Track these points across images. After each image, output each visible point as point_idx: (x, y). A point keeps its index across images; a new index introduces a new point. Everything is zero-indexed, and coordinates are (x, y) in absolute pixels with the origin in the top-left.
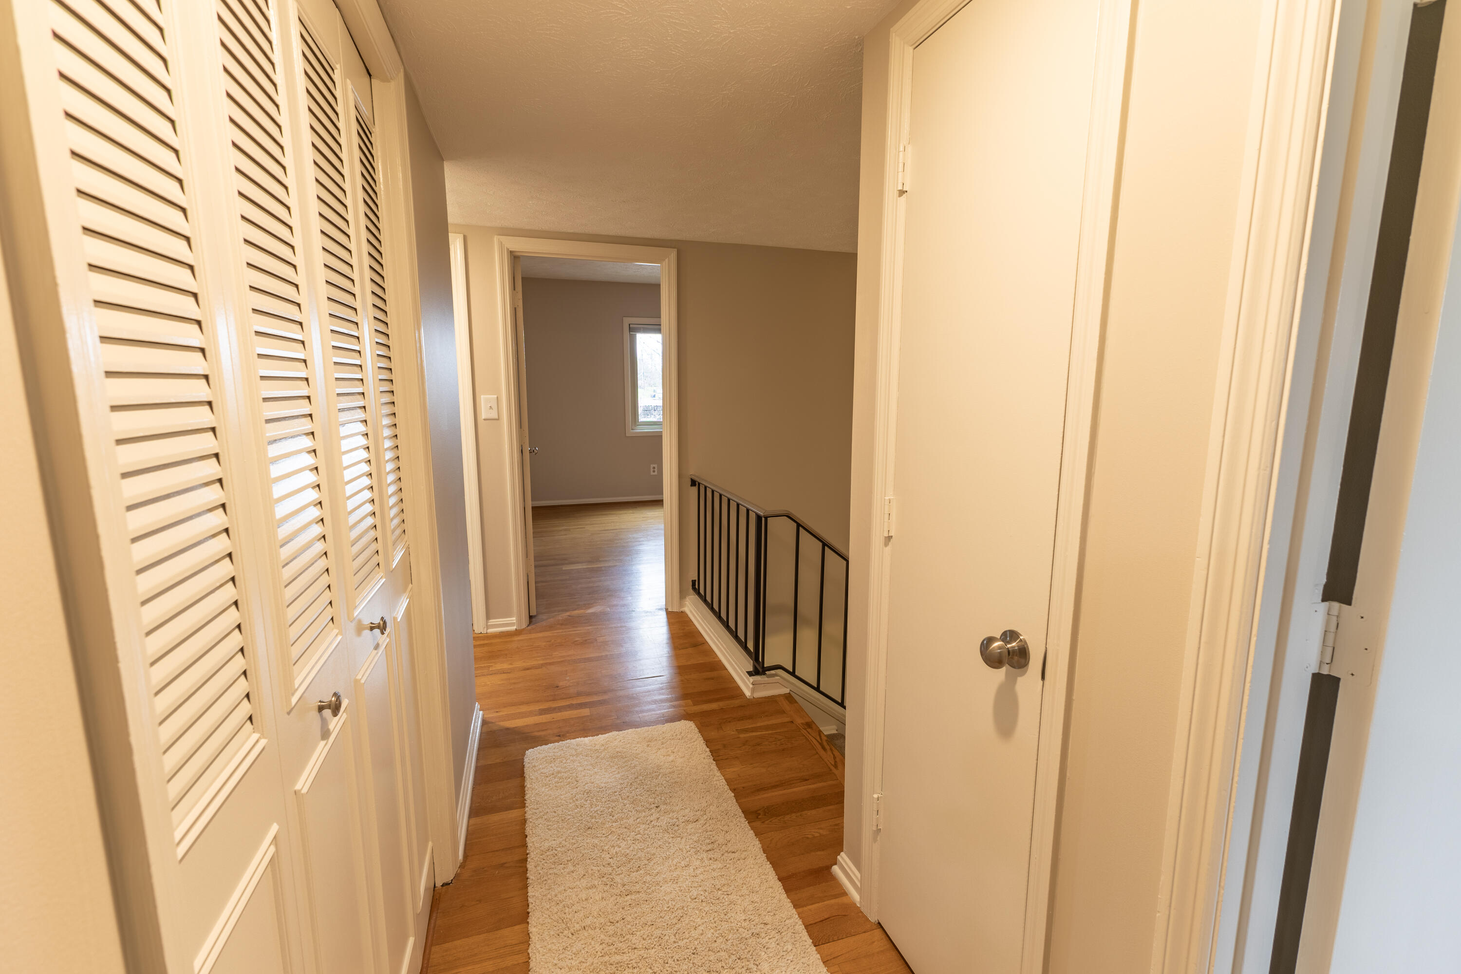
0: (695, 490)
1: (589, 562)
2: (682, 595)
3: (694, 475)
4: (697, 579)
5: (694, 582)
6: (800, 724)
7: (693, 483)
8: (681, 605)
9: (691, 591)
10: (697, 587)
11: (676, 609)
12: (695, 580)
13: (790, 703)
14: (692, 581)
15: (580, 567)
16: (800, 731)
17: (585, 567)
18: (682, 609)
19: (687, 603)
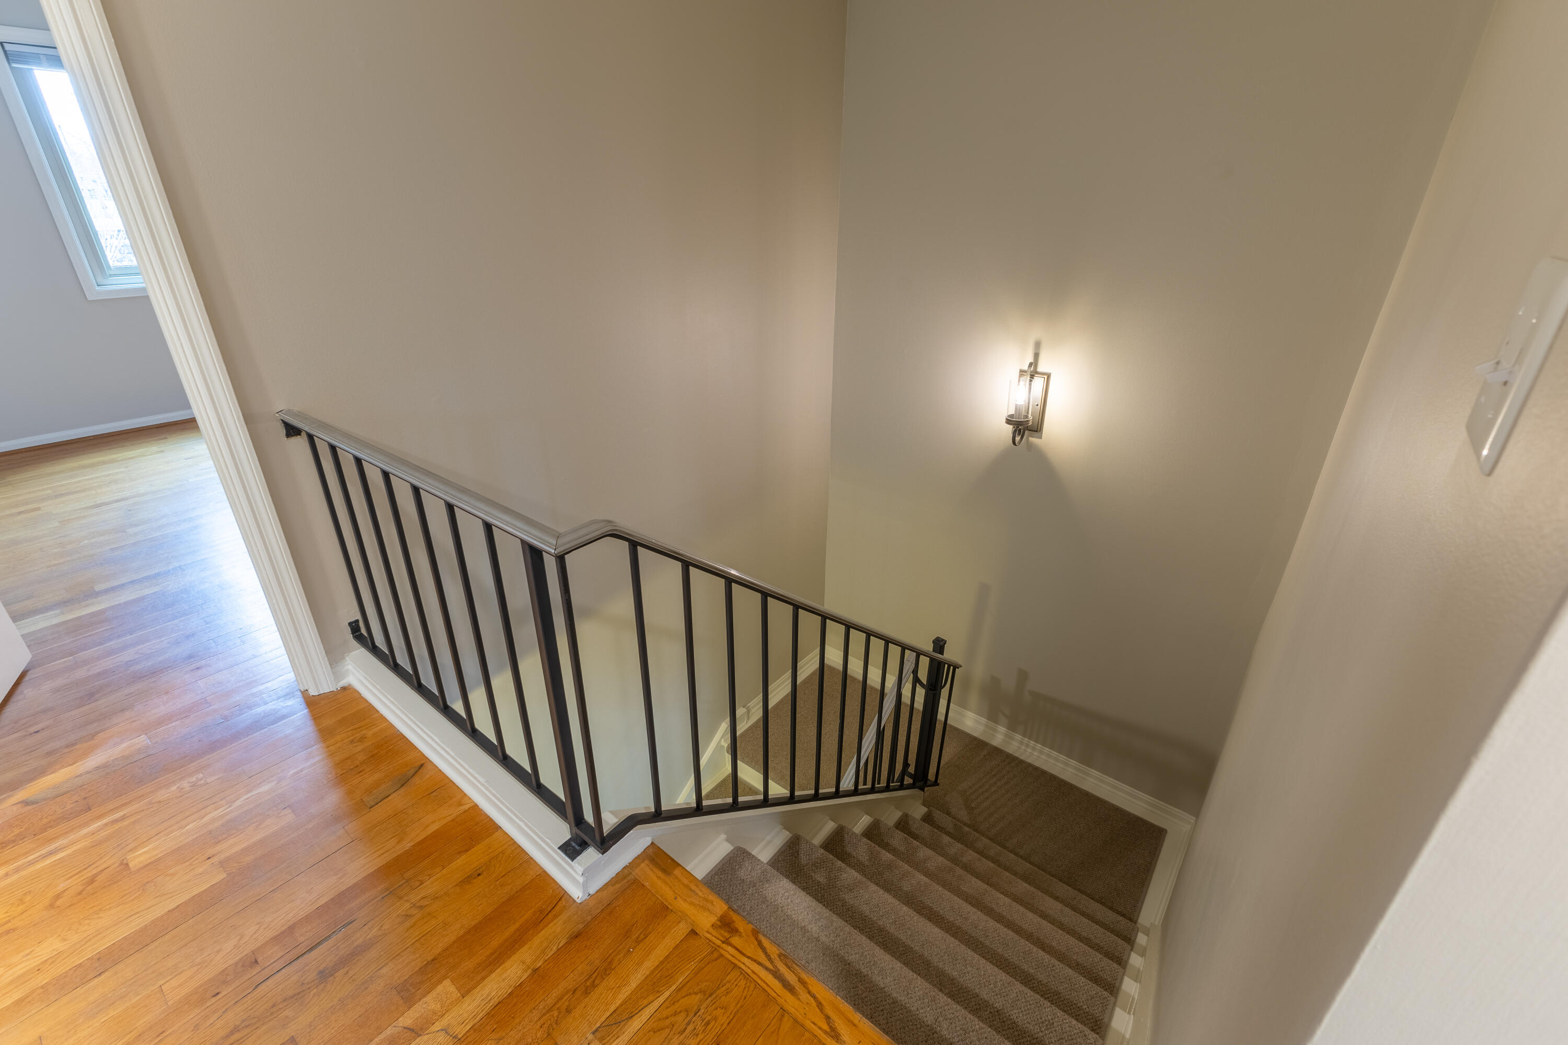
0: (299, 444)
1: (64, 603)
2: (333, 656)
3: (289, 412)
4: (358, 616)
5: (354, 627)
6: (711, 930)
7: (292, 431)
8: (337, 676)
9: (354, 643)
10: (363, 631)
11: (325, 685)
12: (357, 621)
13: (664, 871)
14: (350, 624)
15: (41, 625)
16: (722, 955)
17: (55, 621)
18: (343, 683)
19: (350, 667)
